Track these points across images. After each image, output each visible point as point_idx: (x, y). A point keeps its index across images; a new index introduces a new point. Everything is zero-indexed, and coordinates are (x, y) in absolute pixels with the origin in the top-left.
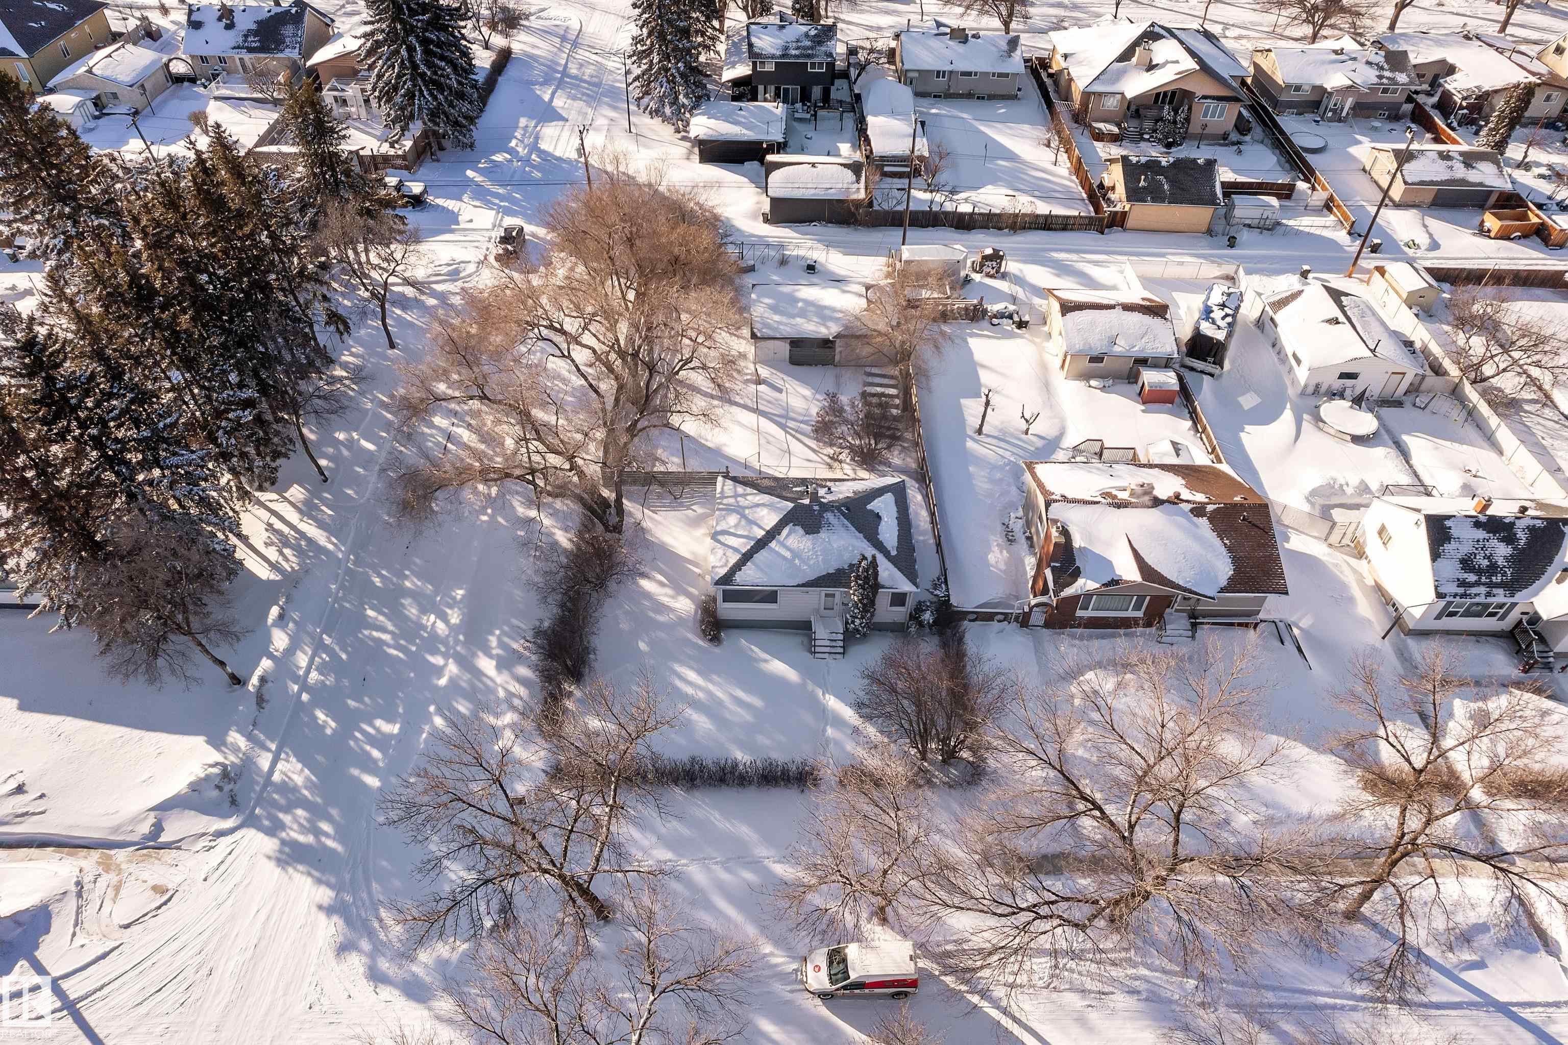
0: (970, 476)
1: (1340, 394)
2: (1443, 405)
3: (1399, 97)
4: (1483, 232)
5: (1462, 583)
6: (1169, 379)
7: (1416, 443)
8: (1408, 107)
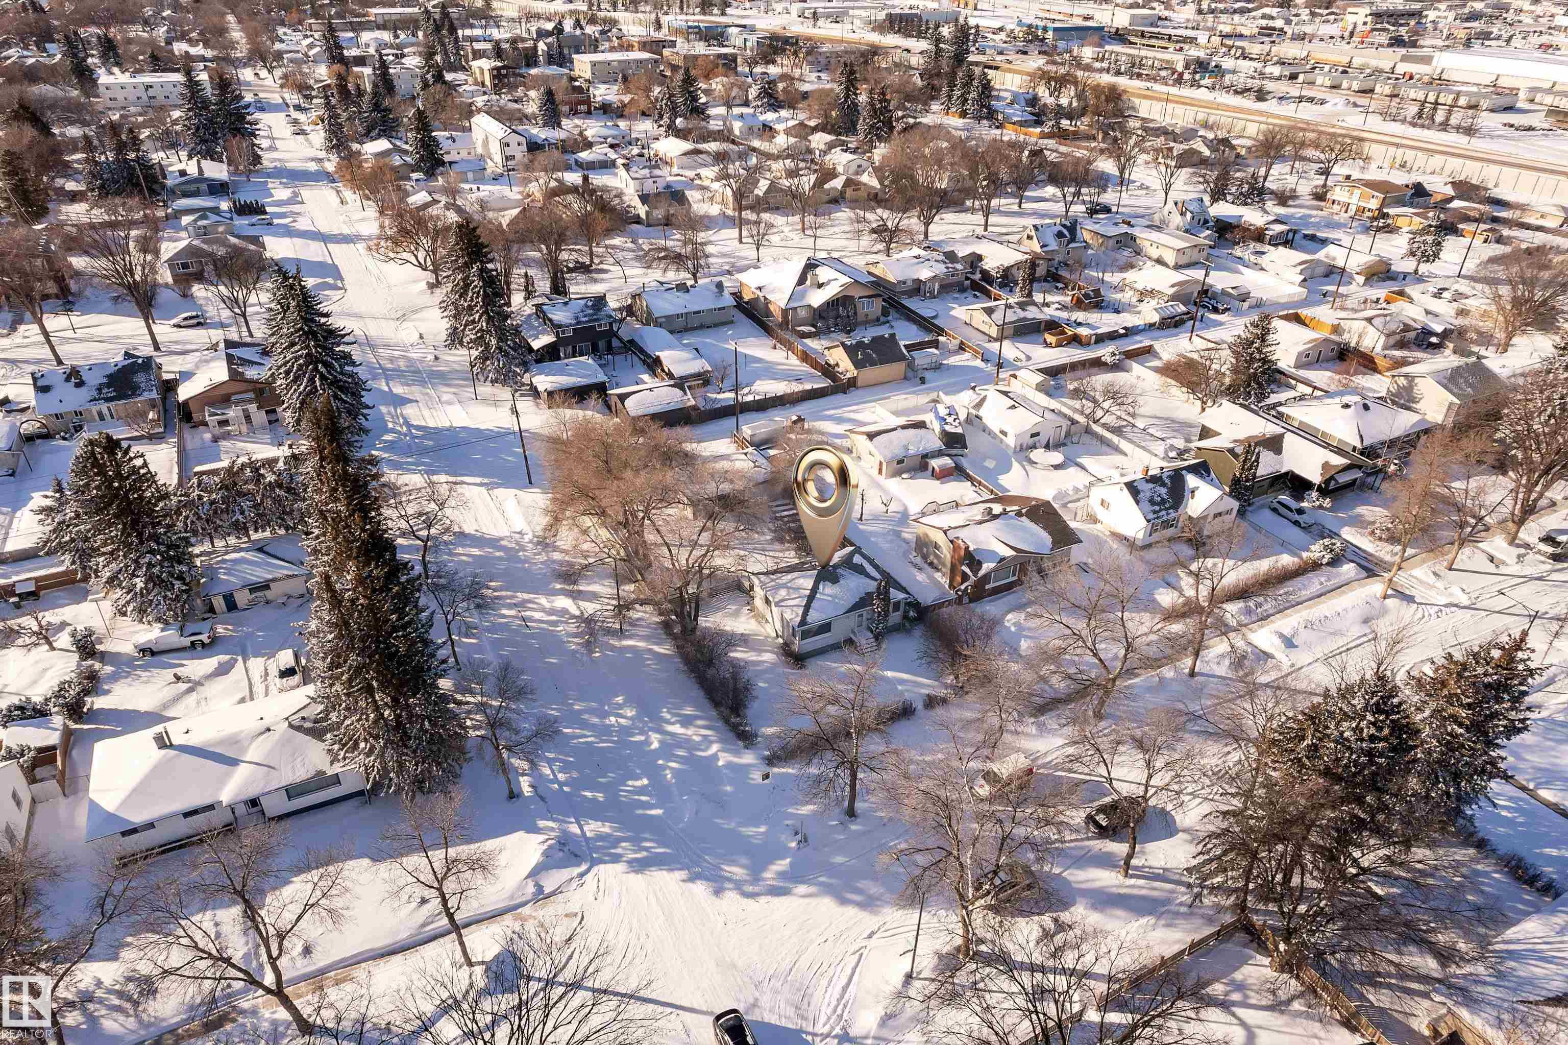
0: (876, 544)
1: (1034, 447)
2: (1086, 438)
3: (960, 278)
4: (1047, 345)
5: (1155, 512)
6: (947, 461)
7: (1084, 460)
8: (968, 283)
